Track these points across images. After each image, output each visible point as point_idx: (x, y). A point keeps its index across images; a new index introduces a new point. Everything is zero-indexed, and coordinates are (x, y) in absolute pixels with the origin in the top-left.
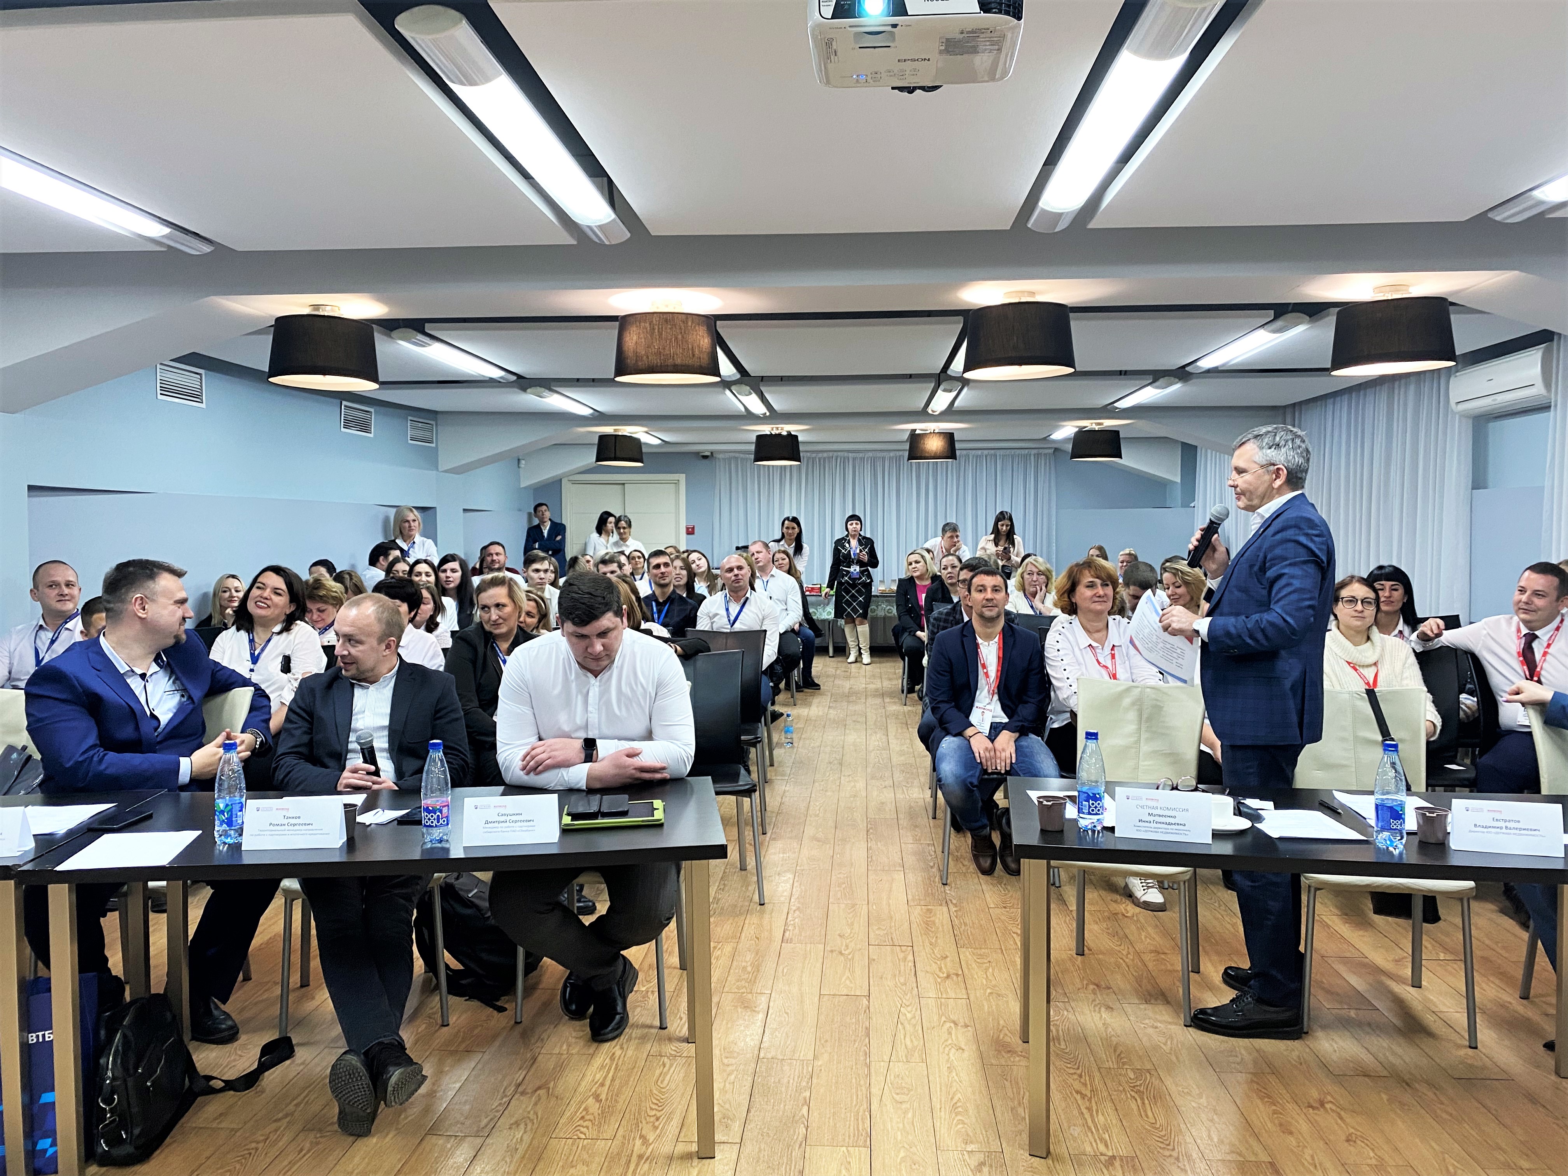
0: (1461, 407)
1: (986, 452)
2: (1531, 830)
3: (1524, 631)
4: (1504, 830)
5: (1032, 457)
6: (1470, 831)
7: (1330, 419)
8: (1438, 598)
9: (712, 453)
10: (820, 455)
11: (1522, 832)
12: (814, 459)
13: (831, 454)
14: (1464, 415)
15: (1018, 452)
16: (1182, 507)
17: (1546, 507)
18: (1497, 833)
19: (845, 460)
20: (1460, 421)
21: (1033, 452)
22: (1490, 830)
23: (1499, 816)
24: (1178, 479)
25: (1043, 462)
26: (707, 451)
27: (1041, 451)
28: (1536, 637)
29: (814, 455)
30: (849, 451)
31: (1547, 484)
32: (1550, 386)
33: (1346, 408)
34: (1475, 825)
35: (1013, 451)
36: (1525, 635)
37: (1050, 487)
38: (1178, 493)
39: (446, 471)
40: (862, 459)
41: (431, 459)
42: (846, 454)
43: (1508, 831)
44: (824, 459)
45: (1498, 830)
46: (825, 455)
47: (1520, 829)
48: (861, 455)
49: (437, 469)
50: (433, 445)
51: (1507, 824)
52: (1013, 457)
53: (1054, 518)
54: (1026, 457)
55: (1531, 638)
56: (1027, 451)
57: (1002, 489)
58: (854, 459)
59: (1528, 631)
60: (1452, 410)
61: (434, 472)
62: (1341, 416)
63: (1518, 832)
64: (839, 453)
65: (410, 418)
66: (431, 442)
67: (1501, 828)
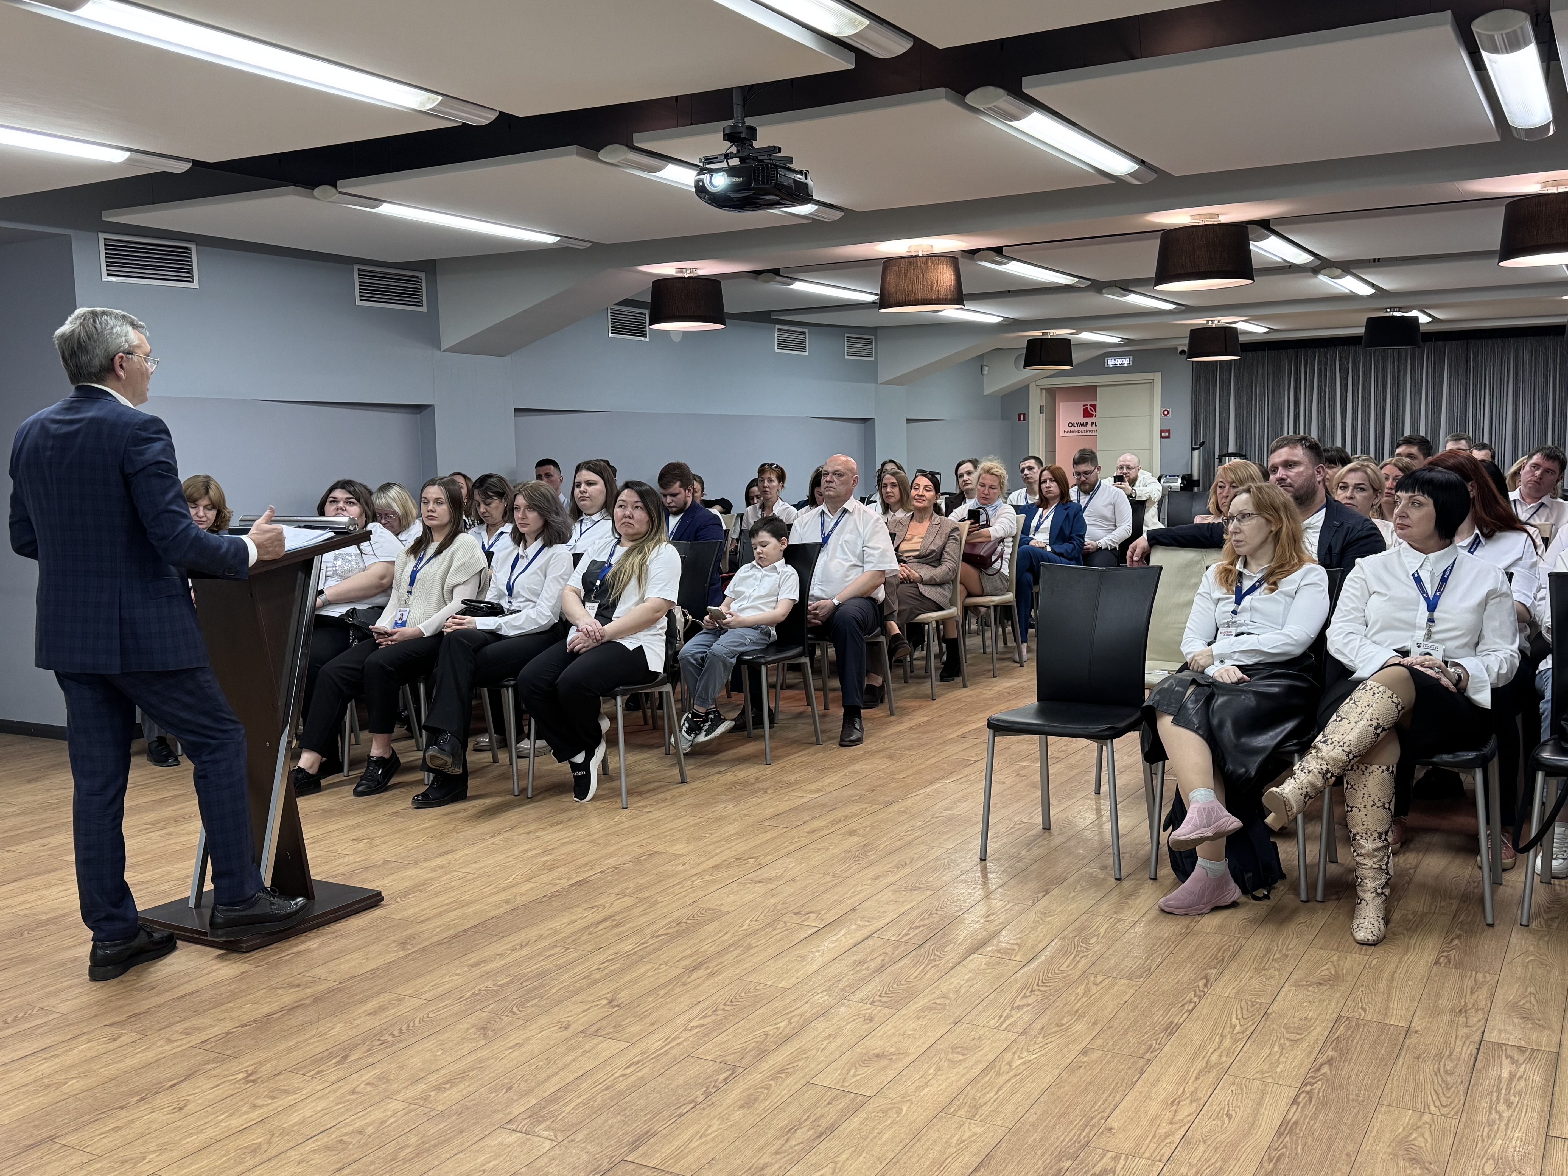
26: (1185, 345)
39: (884, 383)
41: (870, 374)
49: (875, 381)
50: (873, 359)
61: (873, 385)
65: (846, 335)
66: (870, 356)
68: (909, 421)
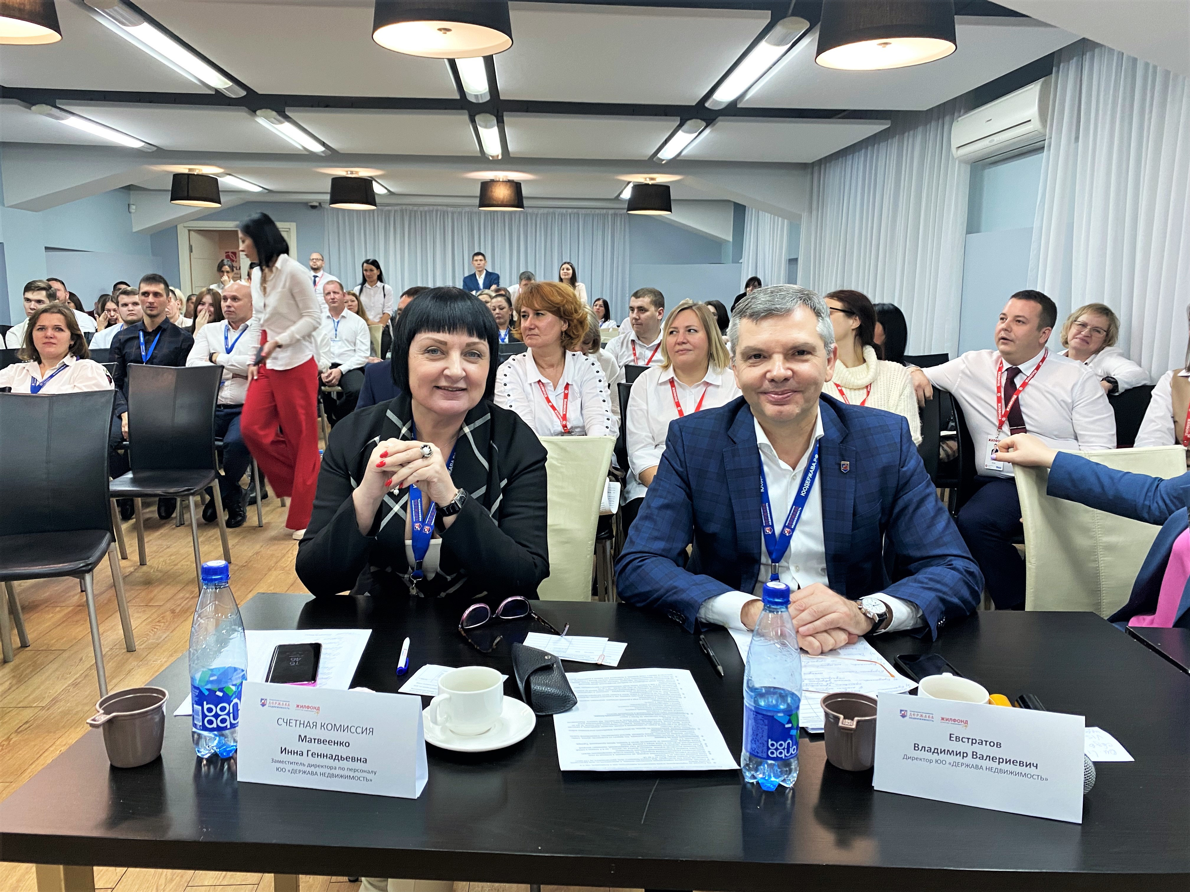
0: (962, 151)
1: (570, 211)
2: (1021, 763)
3: (1006, 365)
4: (969, 760)
5: (610, 217)
6: (905, 757)
7: (849, 174)
8: (932, 336)
9: (320, 204)
10: (421, 208)
11: (1003, 766)
12: (416, 212)
13: (431, 208)
14: (964, 161)
15: (597, 211)
16: (733, 263)
17: (1034, 246)
18: (956, 764)
19: (444, 214)
20: (959, 167)
21: (611, 212)
22: (942, 756)
23: (959, 731)
24: (730, 239)
25: (619, 221)
26: (315, 200)
27: (617, 211)
28: (1020, 371)
29: (415, 208)
30: (447, 206)
31: (1036, 225)
32: (1046, 121)
33: (862, 158)
34: (916, 747)
35: (593, 211)
36: (1007, 370)
37: (624, 242)
38: (730, 250)
40: (460, 213)
42: (445, 208)
43: (977, 762)
44: (426, 212)
45: (959, 759)
46: (426, 208)
47: (1001, 761)
48: (459, 209)
49: (3, 205)
51: (976, 748)
52: (593, 215)
53: (627, 272)
54: (605, 216)
55: (1014, 372)
56: (605, 211)
57: (584, 243)
58: (453, 213)
59: (1010, 366)
60: (953, 157)
62: (858, 168)
63: (995, 765)
64: (439, 207)
67: (964, 755)
68: (47, 248)
